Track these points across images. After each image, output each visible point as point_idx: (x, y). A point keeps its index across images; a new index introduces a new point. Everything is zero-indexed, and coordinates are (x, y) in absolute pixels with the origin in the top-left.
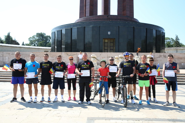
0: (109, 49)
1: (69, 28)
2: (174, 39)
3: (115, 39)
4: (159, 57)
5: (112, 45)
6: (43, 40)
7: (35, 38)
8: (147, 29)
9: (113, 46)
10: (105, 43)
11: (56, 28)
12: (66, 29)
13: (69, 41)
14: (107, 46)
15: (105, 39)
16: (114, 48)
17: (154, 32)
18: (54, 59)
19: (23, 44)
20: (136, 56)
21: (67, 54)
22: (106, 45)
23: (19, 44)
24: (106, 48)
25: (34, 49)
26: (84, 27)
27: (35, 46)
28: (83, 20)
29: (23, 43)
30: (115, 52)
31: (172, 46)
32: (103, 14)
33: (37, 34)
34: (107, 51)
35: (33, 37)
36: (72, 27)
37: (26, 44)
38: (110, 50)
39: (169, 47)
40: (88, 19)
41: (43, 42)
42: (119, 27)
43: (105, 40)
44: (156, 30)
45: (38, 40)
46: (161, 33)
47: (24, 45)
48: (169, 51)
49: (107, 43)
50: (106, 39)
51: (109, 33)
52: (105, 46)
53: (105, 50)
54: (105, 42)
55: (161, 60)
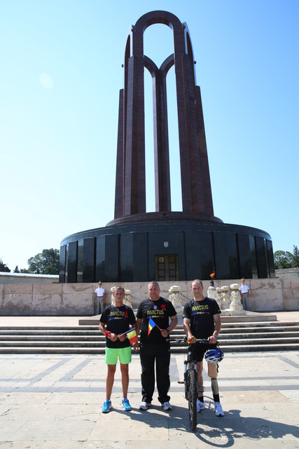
0: (167, 275)
1: (91, 237)
2: (292, 253)
3: (177, 255)
4: (261, 288)
5: (174, 267)
6: (55, 262)
7: (39, 259)
8: (237, 235)
9: (175, 270)
10: (159, 263)
11: (67, 238)
12: (84, 240)
13: (91, 262)
14: (164, 270)
15: (159, 256)
16: (177, 273)
17: (252, 240)
18: (46, 298)
19: (16, 271)
20: (211, 287)
21: (74, 288)
22: (161, 267)
23: (9, 271)
24: (161, 273)
25: (33, 280)
26: (119, 235)
27: (38, 273)
28: (119, 222)
29: (17, 268)
30: (179, 280)
31: (290, 266)
32: (158, 211)
33: (44, 251)
34: (163, 278)
35: (37, 257)
36: (96, 236)
37: (21, 270)
38: (170, 276)
39: (284, 267)
40: (128, 220)
41: (53, 266)
42: (184, 232)
43: (160, 259)
44: (255, 237)
45: (45, 263)
46: (265, 242)
47: (18, 272)
48: (285, 275)
49: (162, 263)
50: (161, 256)
51: (166, 244)
52: (159, 270)
53: (159, 277)
54: (160, 261)
55: (265, 294)
